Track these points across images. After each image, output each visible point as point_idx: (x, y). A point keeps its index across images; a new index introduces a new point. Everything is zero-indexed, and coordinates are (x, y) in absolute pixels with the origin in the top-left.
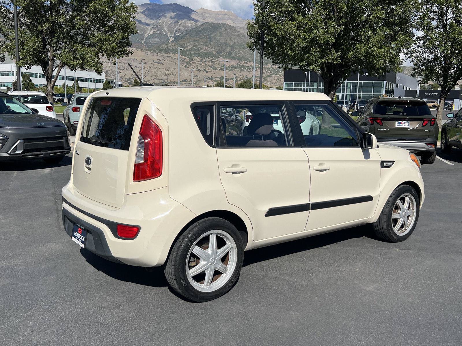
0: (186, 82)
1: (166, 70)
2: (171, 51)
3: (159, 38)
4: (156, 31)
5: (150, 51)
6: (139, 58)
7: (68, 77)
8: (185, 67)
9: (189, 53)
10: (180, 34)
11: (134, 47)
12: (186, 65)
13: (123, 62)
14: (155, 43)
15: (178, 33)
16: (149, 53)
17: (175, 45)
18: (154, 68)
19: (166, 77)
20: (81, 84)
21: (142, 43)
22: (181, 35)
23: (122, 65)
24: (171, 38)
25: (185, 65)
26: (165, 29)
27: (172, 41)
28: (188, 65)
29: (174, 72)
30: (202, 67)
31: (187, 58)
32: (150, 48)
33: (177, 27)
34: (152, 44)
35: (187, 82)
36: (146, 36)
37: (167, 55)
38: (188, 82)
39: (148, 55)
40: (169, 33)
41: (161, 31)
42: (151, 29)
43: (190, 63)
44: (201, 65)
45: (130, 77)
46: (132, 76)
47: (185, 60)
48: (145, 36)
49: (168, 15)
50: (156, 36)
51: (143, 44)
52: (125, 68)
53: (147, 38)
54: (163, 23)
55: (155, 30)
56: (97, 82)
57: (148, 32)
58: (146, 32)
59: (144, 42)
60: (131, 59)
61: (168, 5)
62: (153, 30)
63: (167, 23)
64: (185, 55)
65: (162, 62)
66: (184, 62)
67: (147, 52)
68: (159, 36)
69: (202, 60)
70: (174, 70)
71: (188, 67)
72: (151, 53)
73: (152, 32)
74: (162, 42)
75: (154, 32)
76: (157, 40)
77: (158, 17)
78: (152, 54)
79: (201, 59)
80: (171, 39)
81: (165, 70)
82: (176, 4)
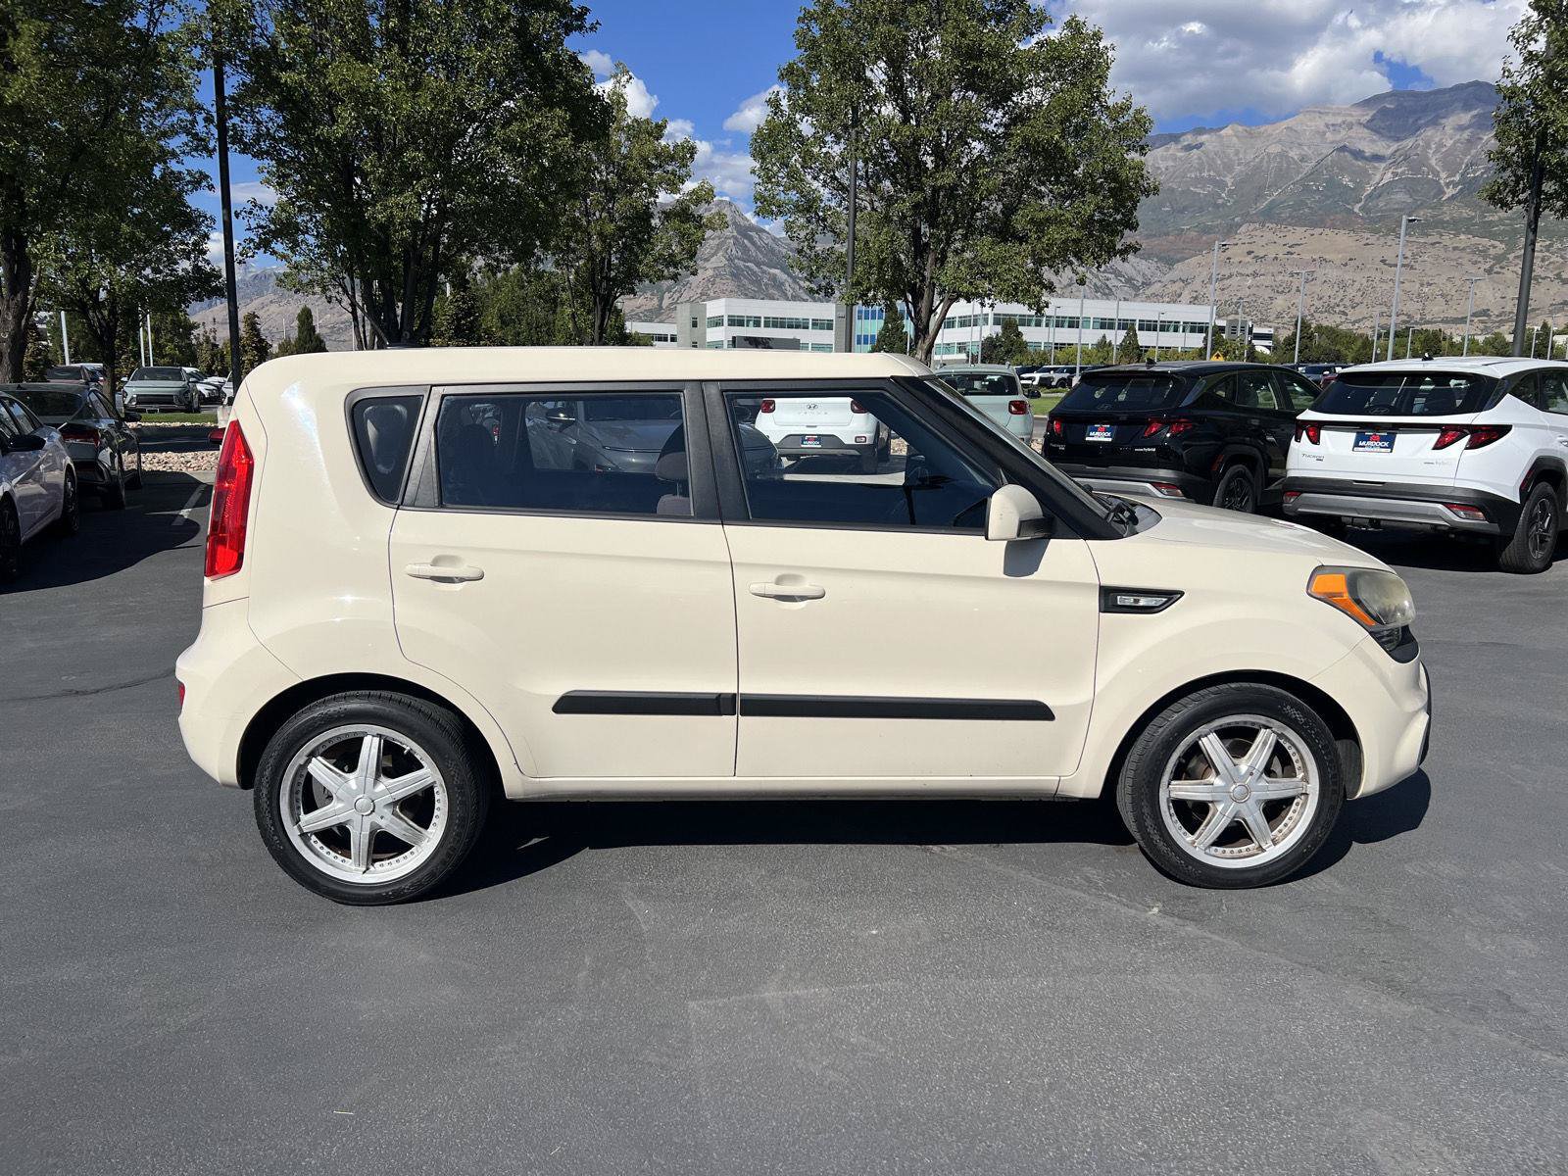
0: (1486, 318)
1: (1422, 285)
2: (1443, 228)
3: (1411, 192)
4: (1403, 173)
5: (1375, 231)
6: (1340, 256)
7: (1124, 320)
8: (1489, 271)
9: (1507, 228)
10: (1482, 173)
11: (1328, 225)
12: (1494, 265)
13: (1290, 270)
14: (1396, 206)
15: (1474, 171)
16: (1373, 239)
17: (1459, 207)
18: (1382, 281)
19: (1419, 306)
20: (1145, 338)
21: (1354, 213)
22: (1485, 176)
23: (1286, 278)
24: (1448, 188)
25: (1487, 266)
26: (1433, 162)
27: (1453, 197)
28: (1498, 266)
29: (1448, 288)
30: (1551, 266)
31: (1497, 243)
32: (1376, 223)
33: (1473, 152)
34: (1386, 211)
35: (1489, 316)
36: (1369, 189)
37: (1431, 240)
38: (1493, 318)
39: (1368, 244)
40: (1443, 175)
41: (1417, 171)
42: (1387, 169)
43: (1508, 259)
44: (1547, 263)
45: (1307, 313)
46: (1313, 309)
47: (1492, 251)
48: (1365, 191)
49: (1450, 122)
50: (1402, 186)
51: (1357, 216)
52: (1294, 289)
53: (1370, 196)
54: (1428, 146)
55: (1399, 171)
56: (1193, 330)
57: (1377, 177)
58: (1371, 179)
59: (1361, 209)
60: (1314, 260)
61: (1451, 89)
62: (1391, 171)
63: (1441, 145)
64: (1492, 236)
65: (1412, 263)
66: (1485, 257)
67: (1367, 235)
68: (1410, 186)
69: (1551, 245)
70: (1449, 285)
71: (1499, 270)
72: (1378, 239)
73: (1388, 177)
74: (1419, 202)
75: (1395, 174)
76: (1401, 197)
77: (1415, 130)
78: (1382, 240)
79: (1548, 243)
80: (1450, 192)
81: (1418, 285)
82: (1477, 84)
